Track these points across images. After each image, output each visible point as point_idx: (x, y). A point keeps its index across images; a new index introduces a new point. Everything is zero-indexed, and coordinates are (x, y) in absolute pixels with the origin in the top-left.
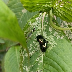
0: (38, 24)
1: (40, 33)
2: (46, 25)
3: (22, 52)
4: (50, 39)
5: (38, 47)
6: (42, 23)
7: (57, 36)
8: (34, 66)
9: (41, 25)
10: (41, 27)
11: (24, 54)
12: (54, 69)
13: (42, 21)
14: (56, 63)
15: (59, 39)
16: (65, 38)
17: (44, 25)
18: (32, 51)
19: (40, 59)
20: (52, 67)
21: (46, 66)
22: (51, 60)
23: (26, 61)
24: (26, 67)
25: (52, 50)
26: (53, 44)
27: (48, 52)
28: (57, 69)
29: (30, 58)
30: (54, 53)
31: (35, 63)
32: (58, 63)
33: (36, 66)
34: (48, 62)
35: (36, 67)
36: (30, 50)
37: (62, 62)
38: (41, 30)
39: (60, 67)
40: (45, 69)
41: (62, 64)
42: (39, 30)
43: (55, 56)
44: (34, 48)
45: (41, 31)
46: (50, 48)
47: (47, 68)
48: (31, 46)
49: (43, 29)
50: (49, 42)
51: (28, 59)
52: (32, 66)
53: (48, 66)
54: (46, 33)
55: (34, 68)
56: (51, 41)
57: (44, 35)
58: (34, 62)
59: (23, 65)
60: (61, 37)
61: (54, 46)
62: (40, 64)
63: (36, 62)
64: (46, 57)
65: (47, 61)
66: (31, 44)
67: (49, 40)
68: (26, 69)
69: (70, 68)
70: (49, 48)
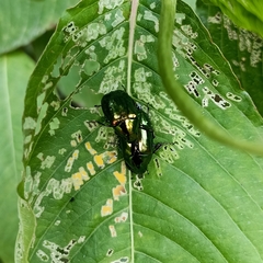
0: (111, 30)
1: (119, 79)
2: (150, 39)
3: (33, 175)
4: (168, 111)
6: (127, 27)
7: (203, 95)
8: (91, 240)
9: (126, 37)
10: (126, 45)
11: (42, 187)
12: (186, 254)
13: (128, 17)
14: (194, 230)
15: (211, 108)
16: (240, 107)
17: (137, 37)
18: (81, 169)
19: (118, 207)
20: (175, 246)
21: (149, 241)
22: (173, 215)
23: (53, 220)
24: (53, 246)
25: (177, 164)
26: (180, 132)
27: (159, 171)
29: (72, 200)
30: (188, 180)
31: (93, 227)
32: (205, 226)
33: (100, 239)
34: (158, 222)
35: (101, 246)
36: (71, 161)
37: (225, 224)
38: (126, 60)
39: (214, 248)
40: (142, 255)
41: (223, 234)
42: (114, 62)
43: (193, 194)
45: (126, 69)
46: (165, 155)
47: (150, 250)
48: (73, 143)
49: (135, 57)
50: (164, 122)
51: (61, 206)
52: (82, 239)
53: (157, 238)
54: (148, 80)
55: (89, 250)
56: (172, 116)
57: (138, 89)
58: (88, 223)
59: (38, 237)
60: (218, 99)
61: (188, 143)
62: (121, 228)
63: (101, 219)
64: (149, 199)
65: (151, 214)
66: (74, 136)
67: (161, 112)
68: (53, 254)
69: (260, 250)
70: (161, 154)
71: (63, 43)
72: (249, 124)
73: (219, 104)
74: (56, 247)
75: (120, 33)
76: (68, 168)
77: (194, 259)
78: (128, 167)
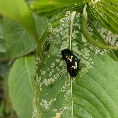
0: (64, 29)
1: (67, 45)
2: (77, 32)
3: (39, 77)
4: (84, 56)
5: (65, 69)
6: (70, 28)
7: (96, 50)
8: (58, 99)
9: (69, 31)
10: (69, 34)
11: (42, 81)
12: (91, 105)
13: (70, 25)
14: (93, 96)
15: (99, 55)
16: (109, 54)
17: (73, 31)
18: (55, 75)
19: (68, 88)
20: (87, 102)
21: (78, 100)
22: (86, 91)
23: (45, 92)
24: (45, 102)
25: (87, 74)
26: (88, 63)
27: (81, 77)
28: (96, 106)
29: (52, 86)
30: (91, 79)
31: (59, 95)
32: (97, 95)
33: (61, 99)
34: (81, 93)
35: (61, 102)
36: (51, 73)
37: (104, 93)
38: (69, 39)
39: (100, 102)
40: (75, 105)
41: (103, 97)
42: (65, 40)
43: (93, 84)
44: (58, 69)
45: (69, 42)
46: (84, 71)
47: (78, 103)
48: (52, 67)
49: (72, 38)
50: (82, 60)
51: (48, 88)
52: (55, 99)
53: (81, 99)
54: (77, 45)
55: (58, 103)
56: (85, 57)
57: (74, 49)
58: (57, 94)
59: (40, 98)
61: (91, 67)
62: (68, 96)
63: (61, 93)
64: (78, 86)
65: (79, 91)
66: (52, 64)
67: (81, 56)
68: (45, 104)
69: (116, 103)
70: (82, 70)
71: (48, 33)
72: (112, 60)
73: (101, 53)
74: (46, 102)
75: (67, 30)
76: (50, 75)
77: (93, 107)
78: (71, 75)
